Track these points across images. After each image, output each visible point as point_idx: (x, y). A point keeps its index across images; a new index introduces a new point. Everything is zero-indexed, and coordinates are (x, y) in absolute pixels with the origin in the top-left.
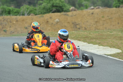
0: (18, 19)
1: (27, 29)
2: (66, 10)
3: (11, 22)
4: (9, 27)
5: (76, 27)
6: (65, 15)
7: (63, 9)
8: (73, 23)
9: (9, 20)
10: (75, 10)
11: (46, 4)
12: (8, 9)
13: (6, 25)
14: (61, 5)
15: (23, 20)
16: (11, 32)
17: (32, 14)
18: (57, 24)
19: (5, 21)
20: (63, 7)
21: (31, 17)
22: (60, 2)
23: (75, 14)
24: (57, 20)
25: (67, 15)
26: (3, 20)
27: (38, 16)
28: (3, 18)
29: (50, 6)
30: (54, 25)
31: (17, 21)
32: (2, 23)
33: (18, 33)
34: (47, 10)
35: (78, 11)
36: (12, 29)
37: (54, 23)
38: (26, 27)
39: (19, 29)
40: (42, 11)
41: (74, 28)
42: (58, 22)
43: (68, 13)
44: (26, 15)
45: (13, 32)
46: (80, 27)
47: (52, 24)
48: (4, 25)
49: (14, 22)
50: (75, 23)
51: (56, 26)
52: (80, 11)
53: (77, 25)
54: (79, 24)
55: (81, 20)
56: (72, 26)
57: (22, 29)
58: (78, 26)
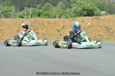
0: (50, 22)
1: (60, 32)
2: (97, 14)
3: (43, 25)
4: (41, 29)
5: (109, 32)
6: (97, 19)
7: (94, 13)
8: (105, 28)
9: (41, 22)
10: (106, 15)
11: (77, 7)
12: (38, 11)
13: (38, 27)
14: (92, 9)
15: (55, 23)
16: (44, 34)
17: (63, 17)
18: (89, 27)
19: (37, 23)
20: (94, 11)
21: (63, 20)
22: (91, 6)
23: (107, 19)
24: (89, 24)
25: (99, 19)
26: (35, 22)
27: (70, 19)
28: (35, 20)
29: (81, 9)
30: (87, 28)
31: (49, 24)
32: (34, 25)
33: (50, 35)
34: (78, 13)
35: (109, 15)
36: (44, 31)
37: (86, 27)
38: (58, 30)
39: (51, 32)
40: (73, 14)
41: (107, 32)
42: (91, 26)
43: (99, 17)
44: (57, 17)
45: (45, 34)
46: (113, 32)
47: (85, 27)
48: (36, 27)
49: (46, 25)
50: (108, 27)
51: (89, 30)
52: (112, 15)
53: (110, 29)
54: (112, 28)
55: (113, 24)
56: (105, 30)
57: (54, 32)
58: (111, 31)
